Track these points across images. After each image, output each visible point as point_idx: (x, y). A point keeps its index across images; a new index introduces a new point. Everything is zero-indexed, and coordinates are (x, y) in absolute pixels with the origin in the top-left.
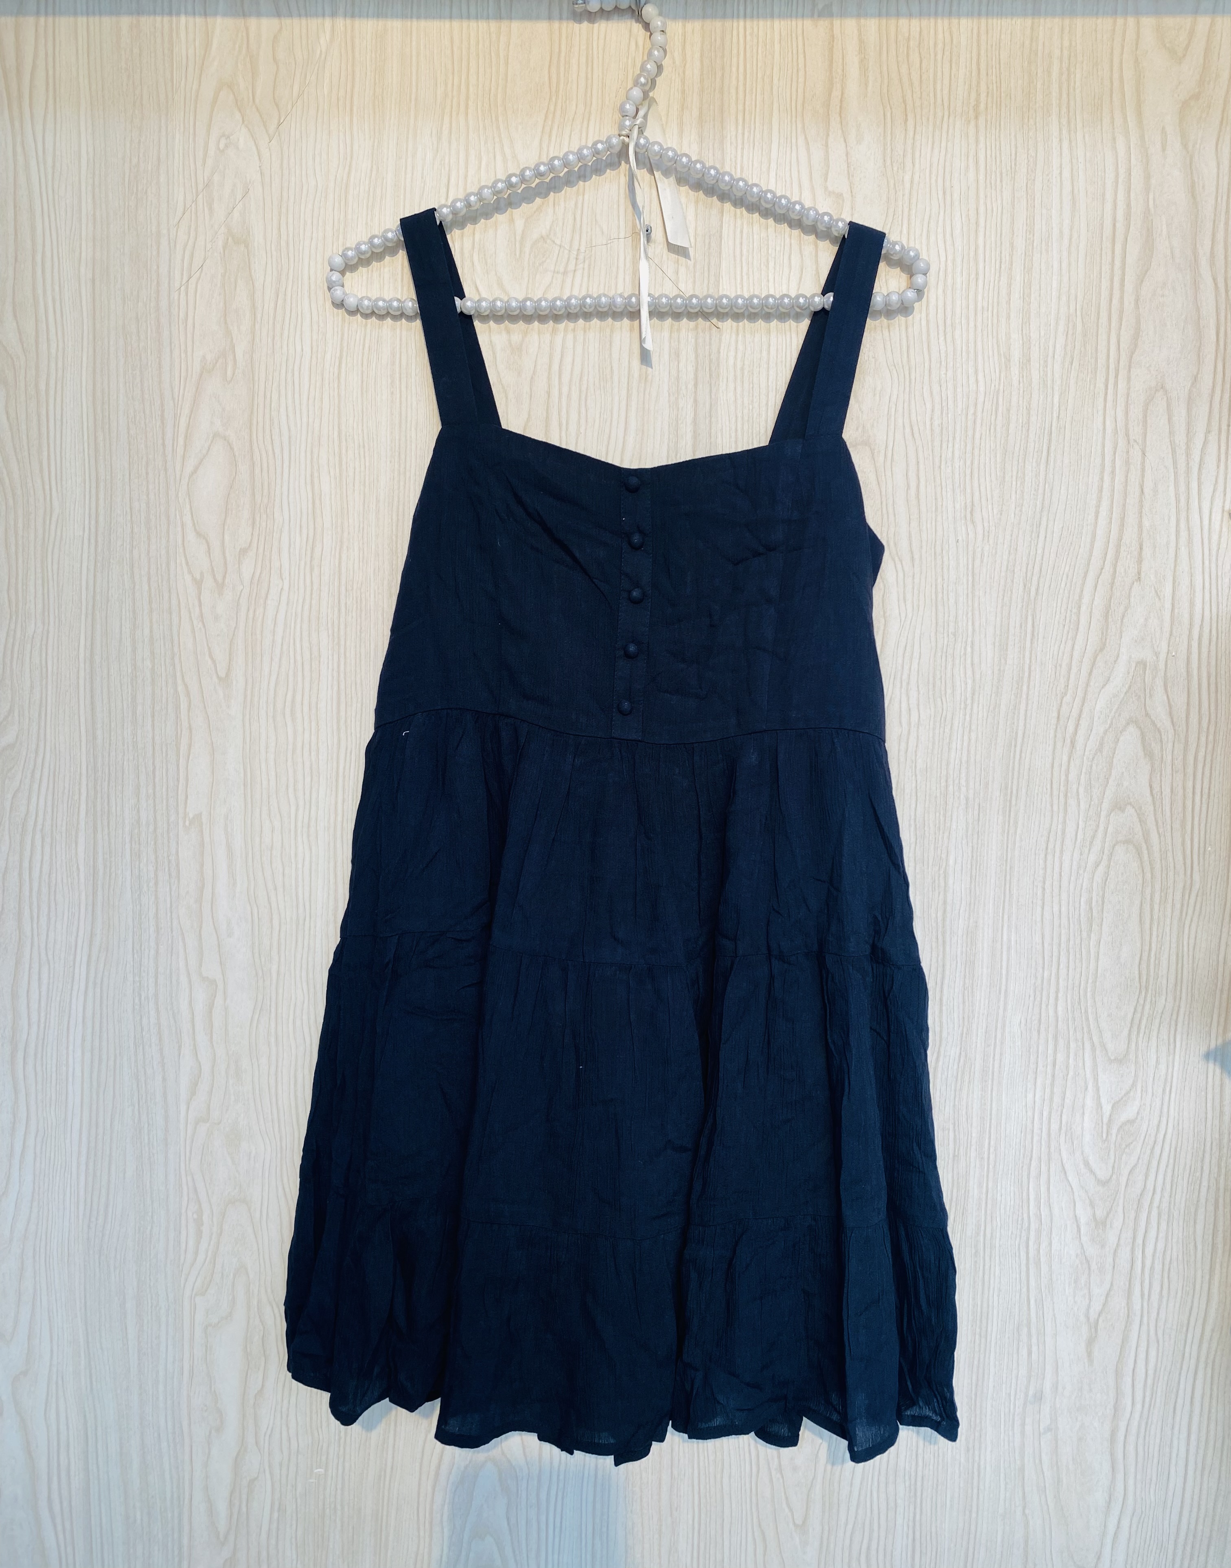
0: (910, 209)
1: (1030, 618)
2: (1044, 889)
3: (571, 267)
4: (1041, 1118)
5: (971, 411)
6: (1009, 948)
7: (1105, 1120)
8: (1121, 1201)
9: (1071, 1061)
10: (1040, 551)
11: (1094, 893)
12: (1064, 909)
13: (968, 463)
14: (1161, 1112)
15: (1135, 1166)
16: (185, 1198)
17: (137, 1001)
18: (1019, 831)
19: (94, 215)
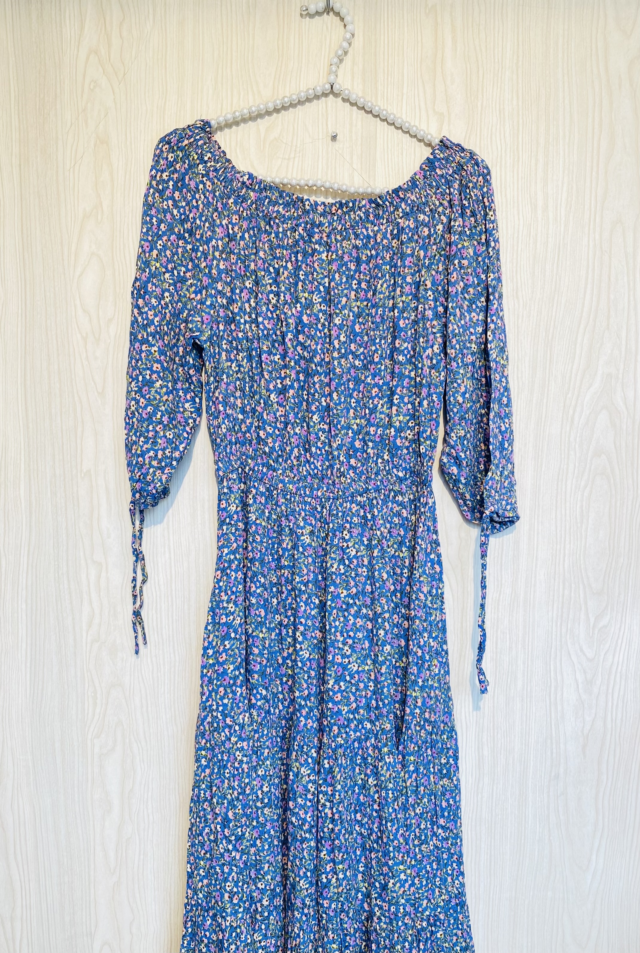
0: (481, 122)
1: (549, 351)
2: (557, 501)
3: (292, 155)
4: (556, 626)
5: (516, 235)
6: (538, 534)
7: (591, 626)
8: (600, 670)
9: (572, 594)
10: (554, 314)
11: (584, 503)
12: (568, 512)
13: (515, 265)
14: (622, 620)
15: (608, 650)
16: (87, 685)
17: (57, 575)
18: (543, 469)
19: (19, 127)
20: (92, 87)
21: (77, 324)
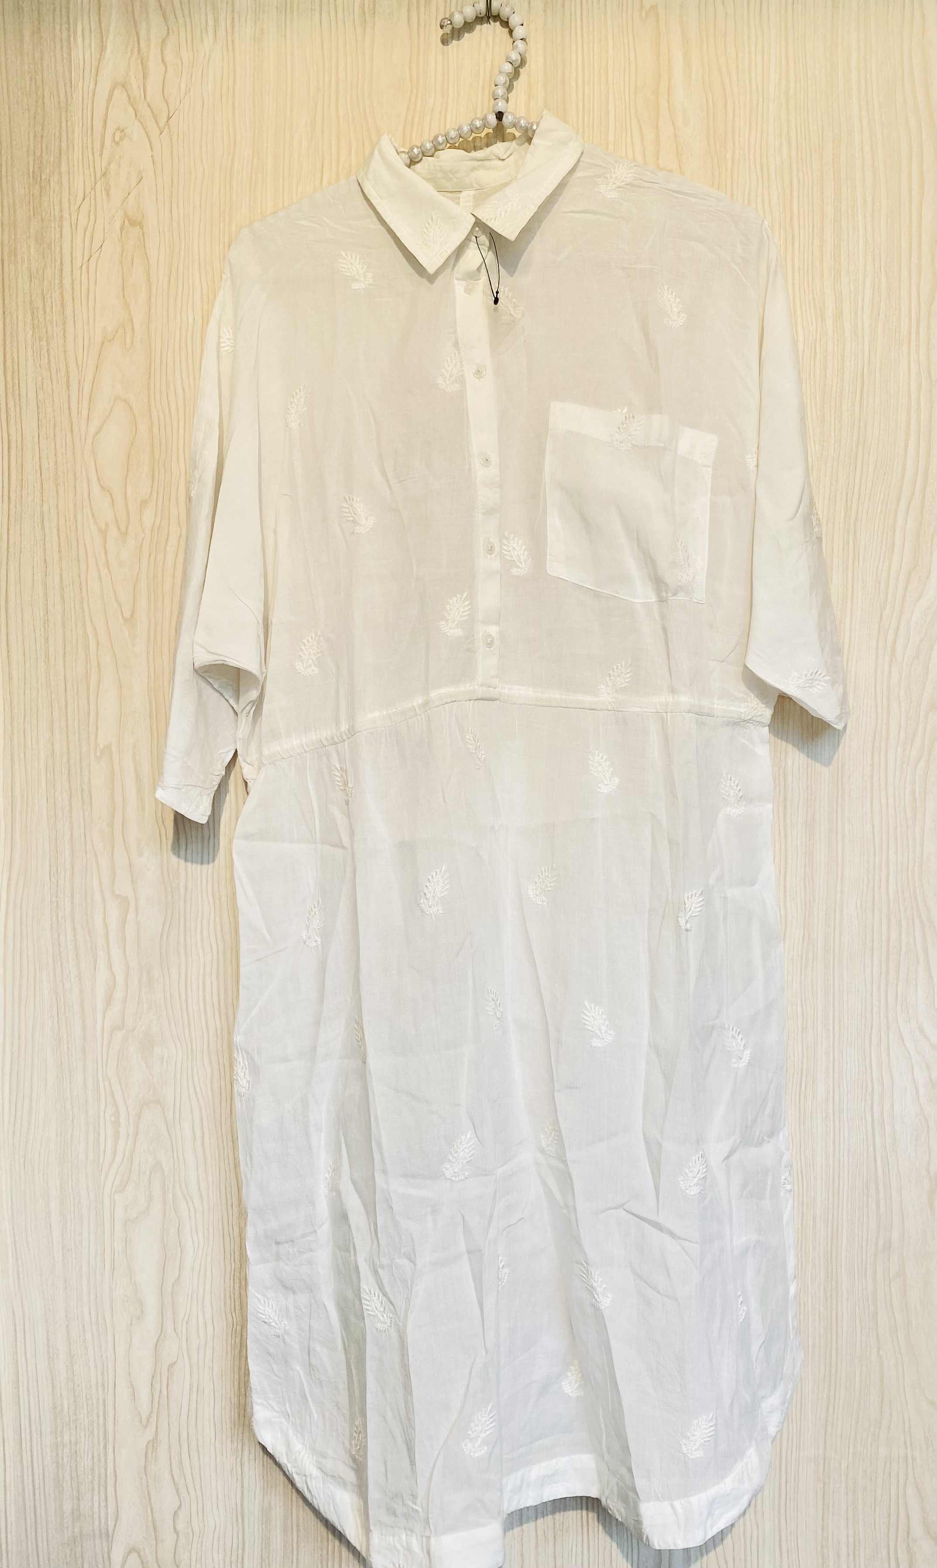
20: (117, 139)
21: (92, 509)
